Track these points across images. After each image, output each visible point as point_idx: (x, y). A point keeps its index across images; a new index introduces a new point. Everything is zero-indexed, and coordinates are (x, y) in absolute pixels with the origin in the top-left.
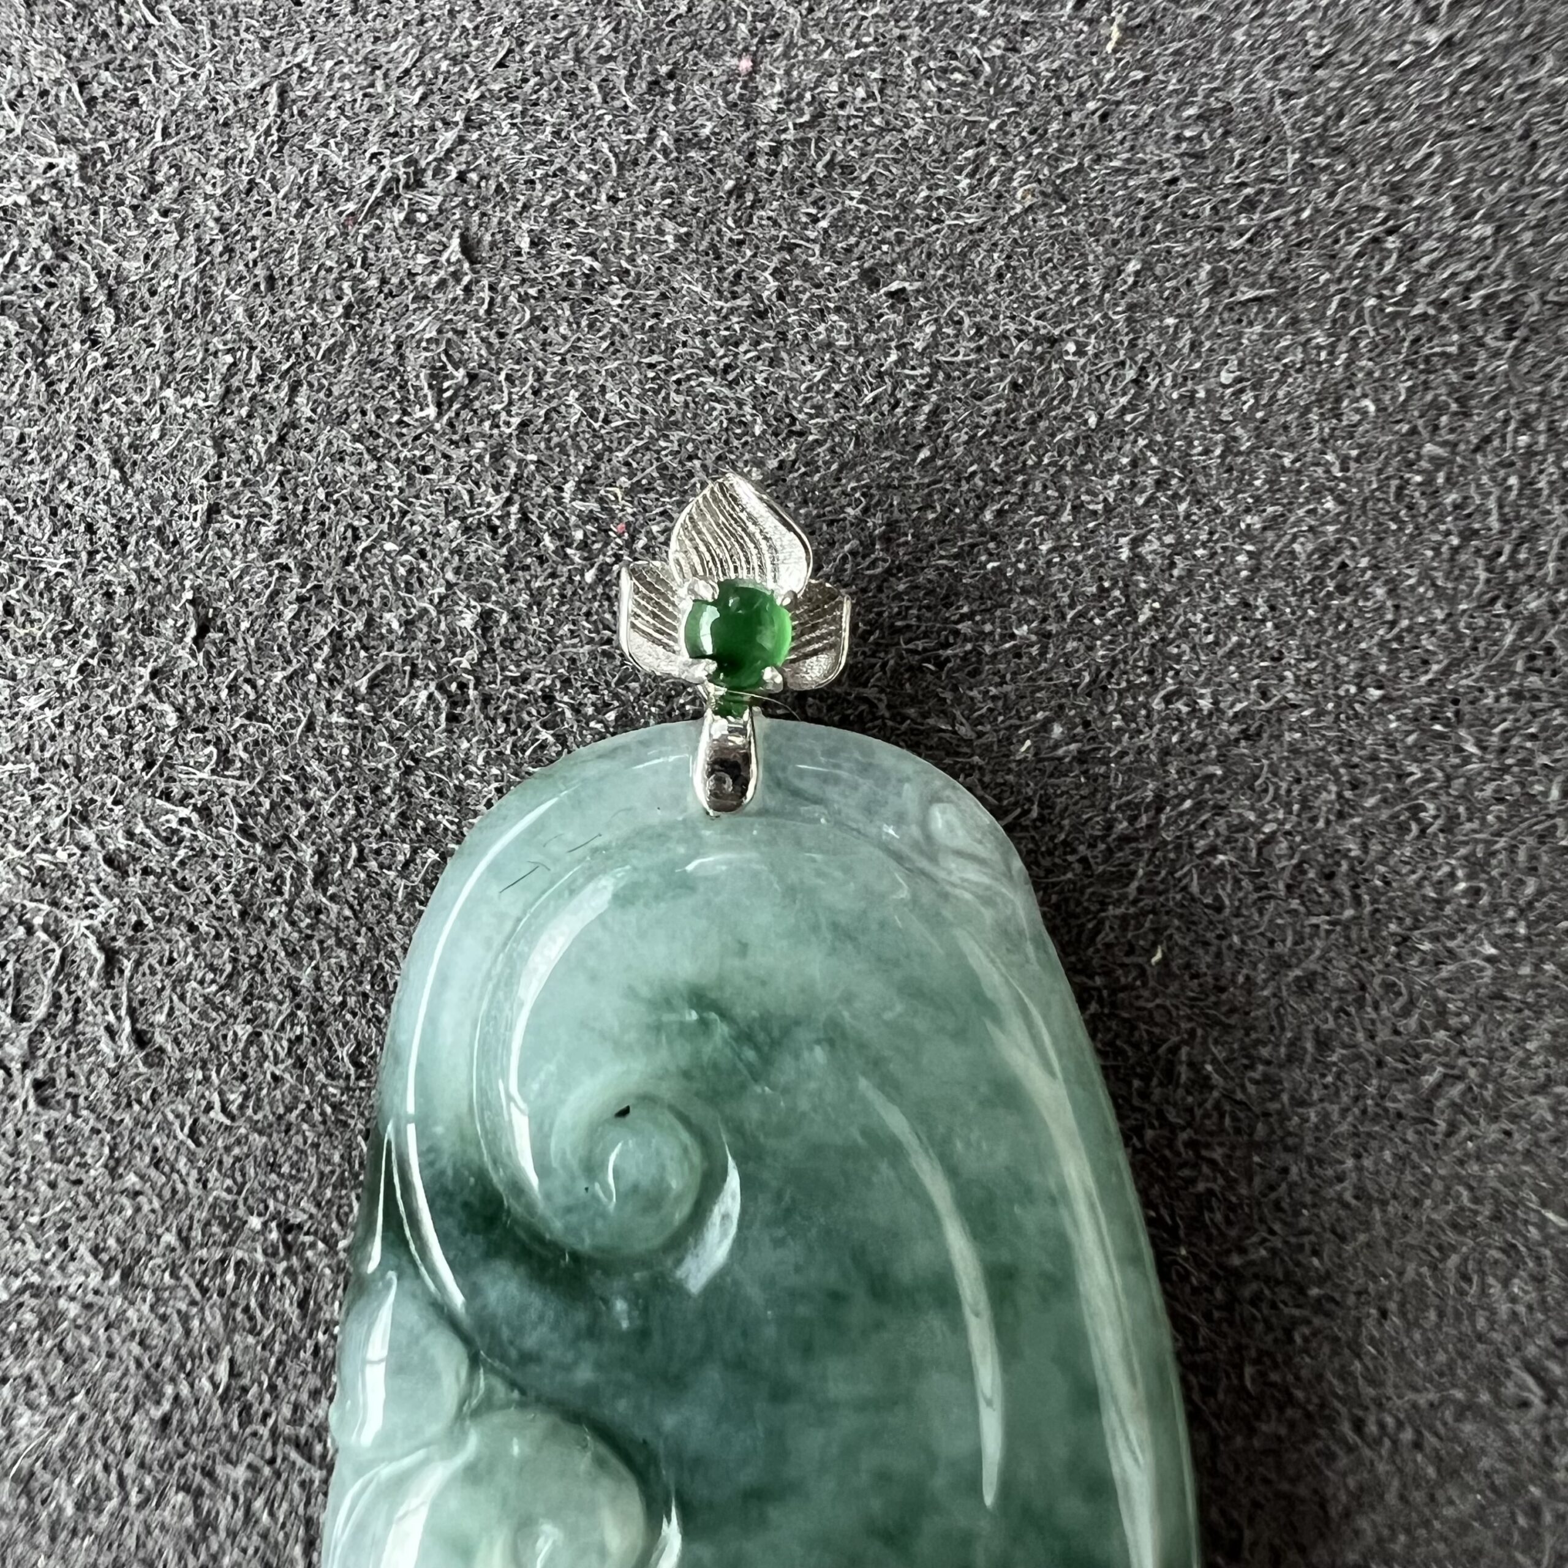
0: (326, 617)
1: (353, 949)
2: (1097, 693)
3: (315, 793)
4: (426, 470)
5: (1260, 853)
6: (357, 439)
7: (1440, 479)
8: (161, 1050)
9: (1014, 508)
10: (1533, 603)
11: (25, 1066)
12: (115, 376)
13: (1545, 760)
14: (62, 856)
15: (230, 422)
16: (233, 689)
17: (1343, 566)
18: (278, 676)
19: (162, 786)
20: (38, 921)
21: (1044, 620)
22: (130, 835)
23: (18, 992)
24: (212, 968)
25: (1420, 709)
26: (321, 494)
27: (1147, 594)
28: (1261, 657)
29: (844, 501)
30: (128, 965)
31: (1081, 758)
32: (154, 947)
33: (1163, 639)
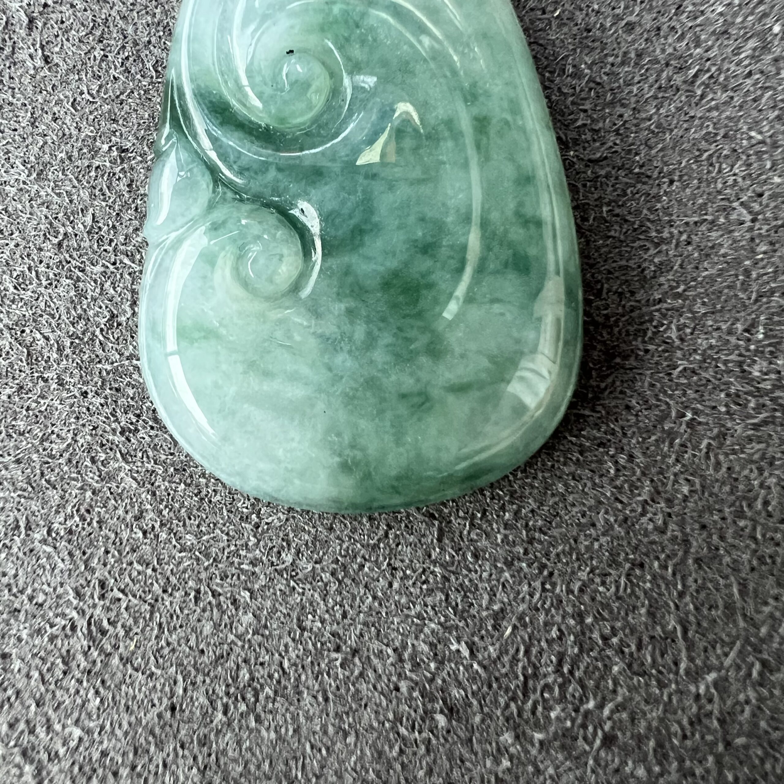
1: (154, 16)
8: (57, 65)
24: (83, 25)
30: (40, 25)
32: (54, 16)
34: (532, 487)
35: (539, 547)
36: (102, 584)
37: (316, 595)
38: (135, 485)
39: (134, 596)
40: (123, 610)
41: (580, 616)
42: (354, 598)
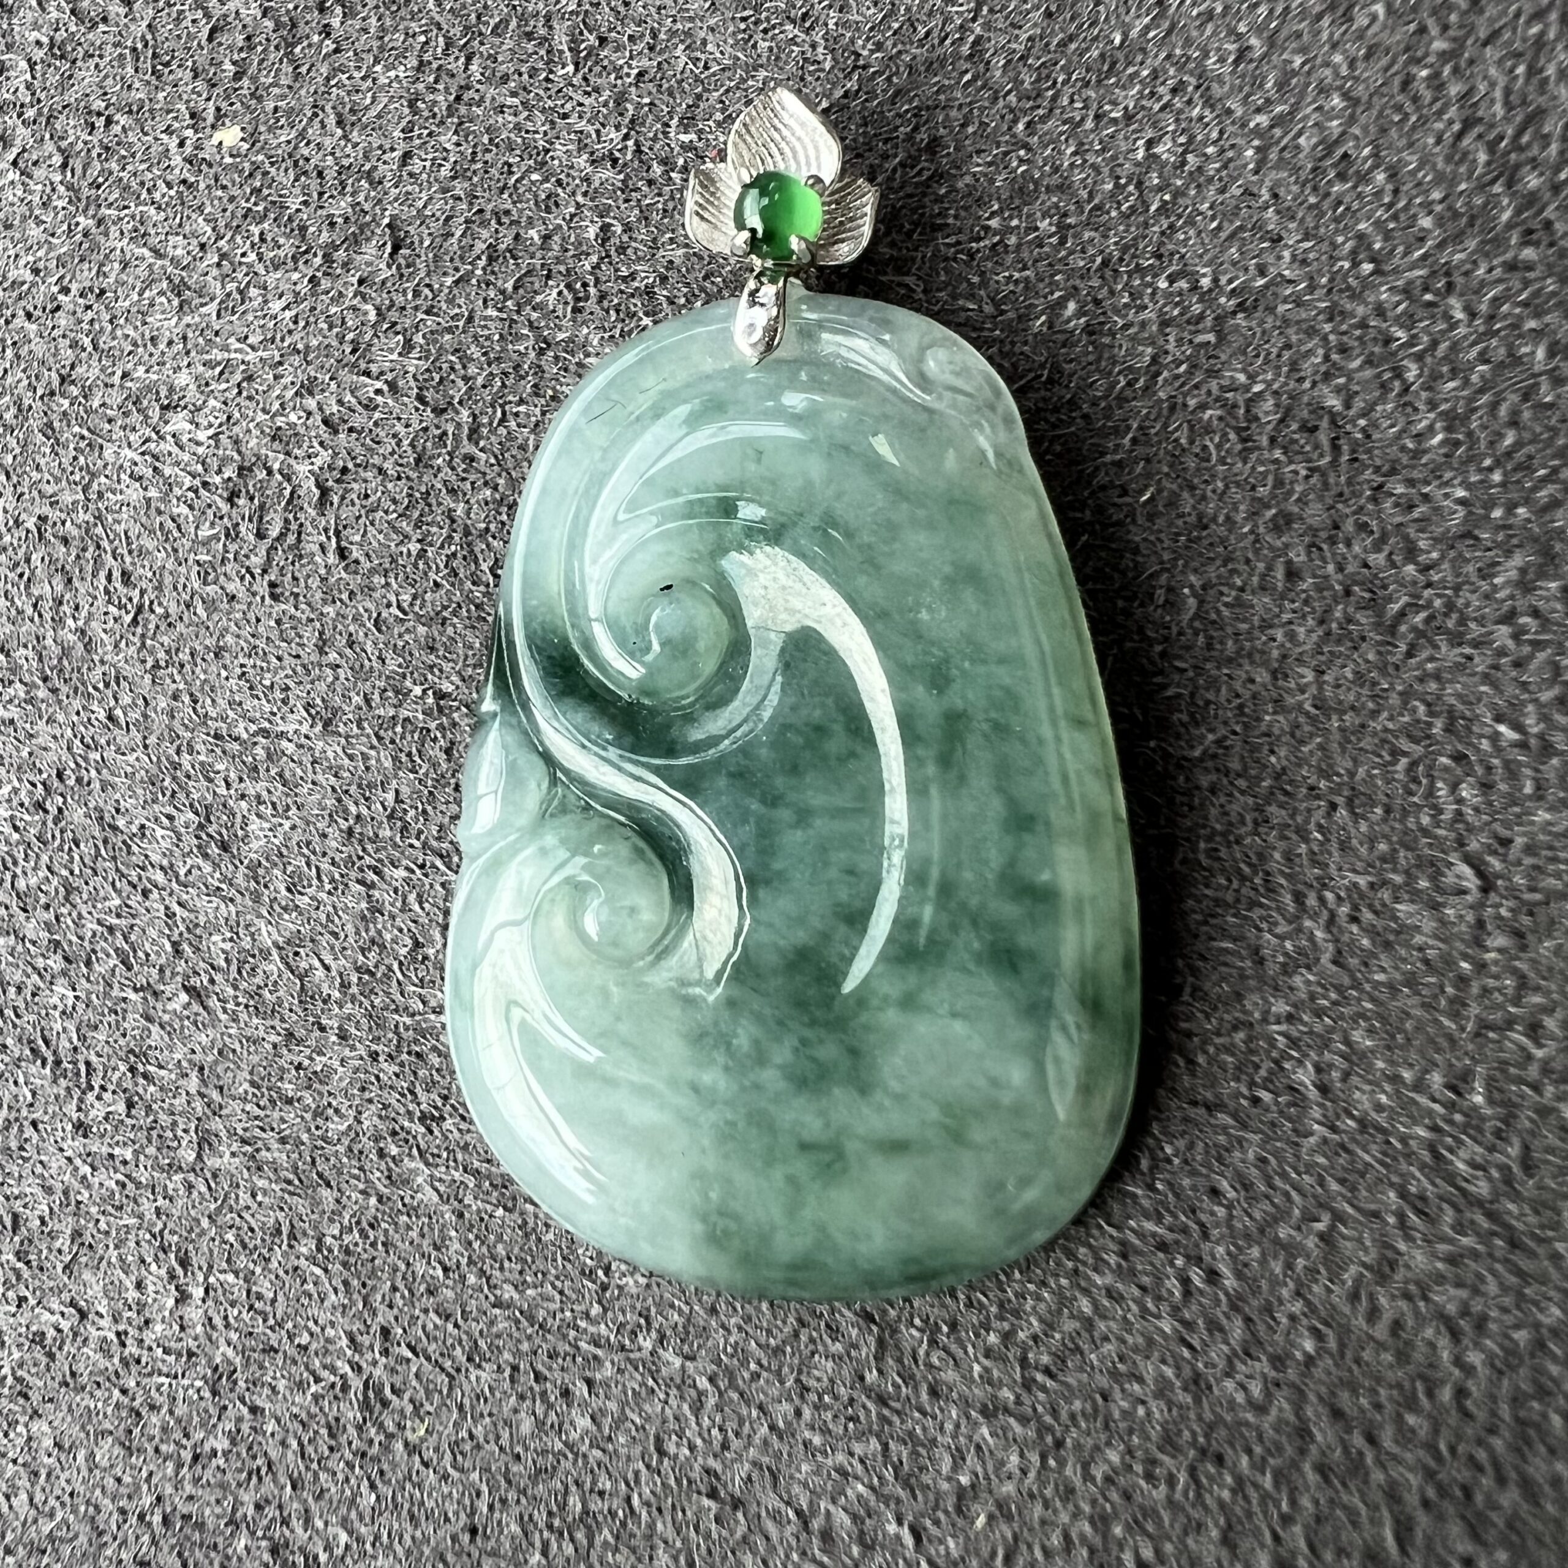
0: (485, 234)
1: (495, 488)
2: (1108, 273)
3: (472, 370)
4: (565, 116)
5: (1248, 411)
6: (514, 94)
7: (1447, 71)
8: (357, 562)
9: (1043, 119)
10: (1533, 181)
11: (265, 571)
12: (341, 59)
13: (1532, 324)
14: (293, 417)
15: (421, 86)
16: (417, 294)
17: (1346, 156)
18: (449, 281)
19: (363, 366)
20: (276, 466)
21: (1065, 215)
22: (340, 402)
23: (261, 518)
24: (394, 501)
25: (1410, 282)
26: (485, 139)
27: (1160, 189)
28: (1262, 239)
29: (898, 121)
30: (336, 499)
31: (1089, 330)
32: (355, 486)
33: (1171, 226)
34: (1039, 1298)
35: (1041, 1396)
36: (385, 1332)
37: (686, 1407)
38: (436, 1198)
39: (428, 1359)
40: (412, 1376)
41: (1102, 1522)
42: (741, 1423)
